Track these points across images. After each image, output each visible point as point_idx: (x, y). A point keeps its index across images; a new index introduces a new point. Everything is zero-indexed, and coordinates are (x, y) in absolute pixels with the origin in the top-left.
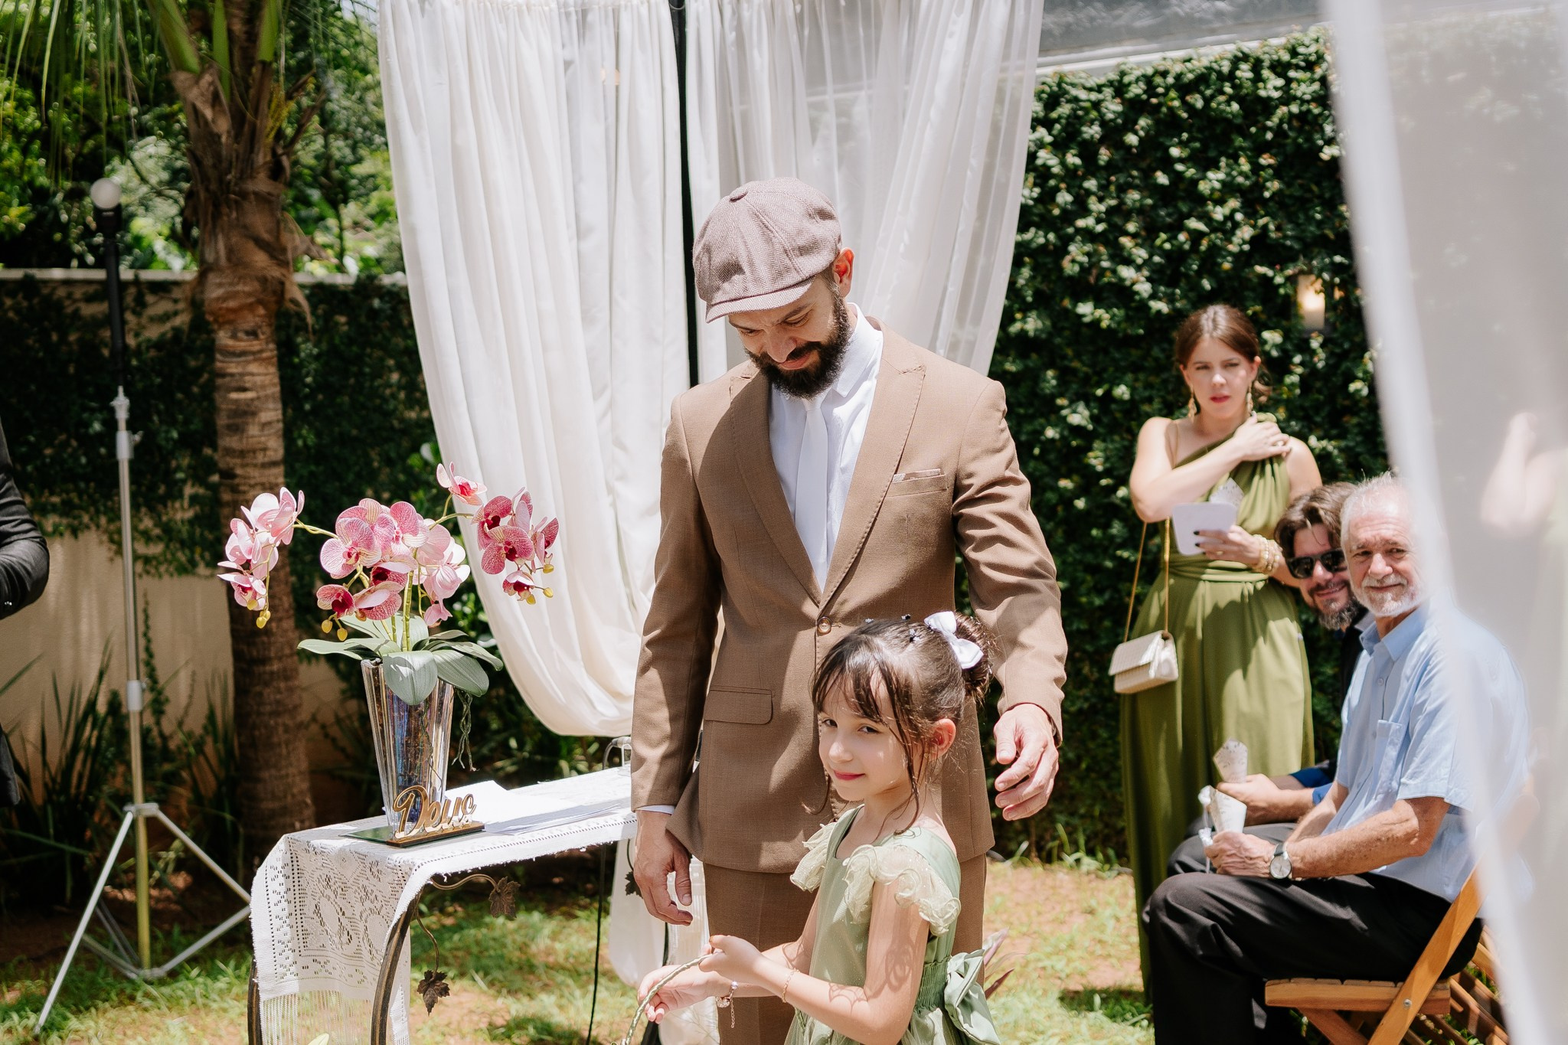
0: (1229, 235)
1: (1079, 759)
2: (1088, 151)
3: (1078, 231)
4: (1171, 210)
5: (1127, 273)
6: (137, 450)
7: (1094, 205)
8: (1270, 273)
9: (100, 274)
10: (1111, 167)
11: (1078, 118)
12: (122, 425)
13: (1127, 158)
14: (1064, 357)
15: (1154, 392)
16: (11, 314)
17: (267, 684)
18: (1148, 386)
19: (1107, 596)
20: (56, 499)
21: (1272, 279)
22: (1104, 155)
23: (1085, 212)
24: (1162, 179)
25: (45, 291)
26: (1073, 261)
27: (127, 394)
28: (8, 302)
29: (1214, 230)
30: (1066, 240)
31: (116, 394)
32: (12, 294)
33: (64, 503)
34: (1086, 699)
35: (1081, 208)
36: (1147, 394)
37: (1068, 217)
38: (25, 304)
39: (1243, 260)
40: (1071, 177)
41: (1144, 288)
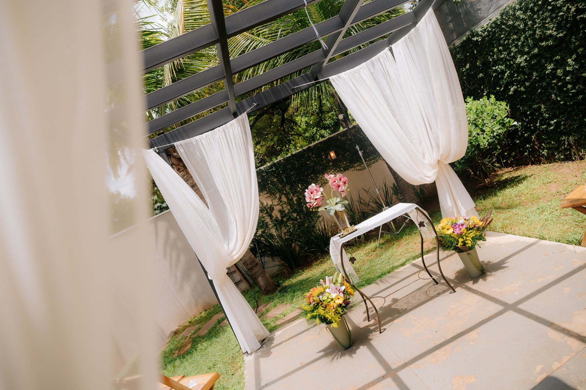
0: (569, 12)
1: (582, 137)
2: (532, 10)
3: (536, 28)
4: (555, 13)
5: (549, 32)
6: (363, 153)
7: (537, 21)
8: (582, 16)
9: (346, 129)
10: (538, 11)
11: (527, 4)
12: (359, 150)
13: (541, 7)
14: (544, 55)
15: (567, 54)
16: (353, 133)
17: (400, 181)
18: (565, 53)
19: (573, 101)
20: (372, 158)
21: (583, 17)
22: (536, 9)
23: (536, 23)
24: (550, 8)
25: (357, 127)
26: (537, 35)
27: (358, 145)
28: (352, 131)
29: (565, 13)
30: (535, 30)
31: (356, 146)
32: (352, 130)
33: (373, 158)
34: (578, 124)
35: (534, 22)
36: (565, 55)
37: (533, 25)
38: (355, 130)
39: (574, 16)
40: (531, 18)
41: (555, 33)
